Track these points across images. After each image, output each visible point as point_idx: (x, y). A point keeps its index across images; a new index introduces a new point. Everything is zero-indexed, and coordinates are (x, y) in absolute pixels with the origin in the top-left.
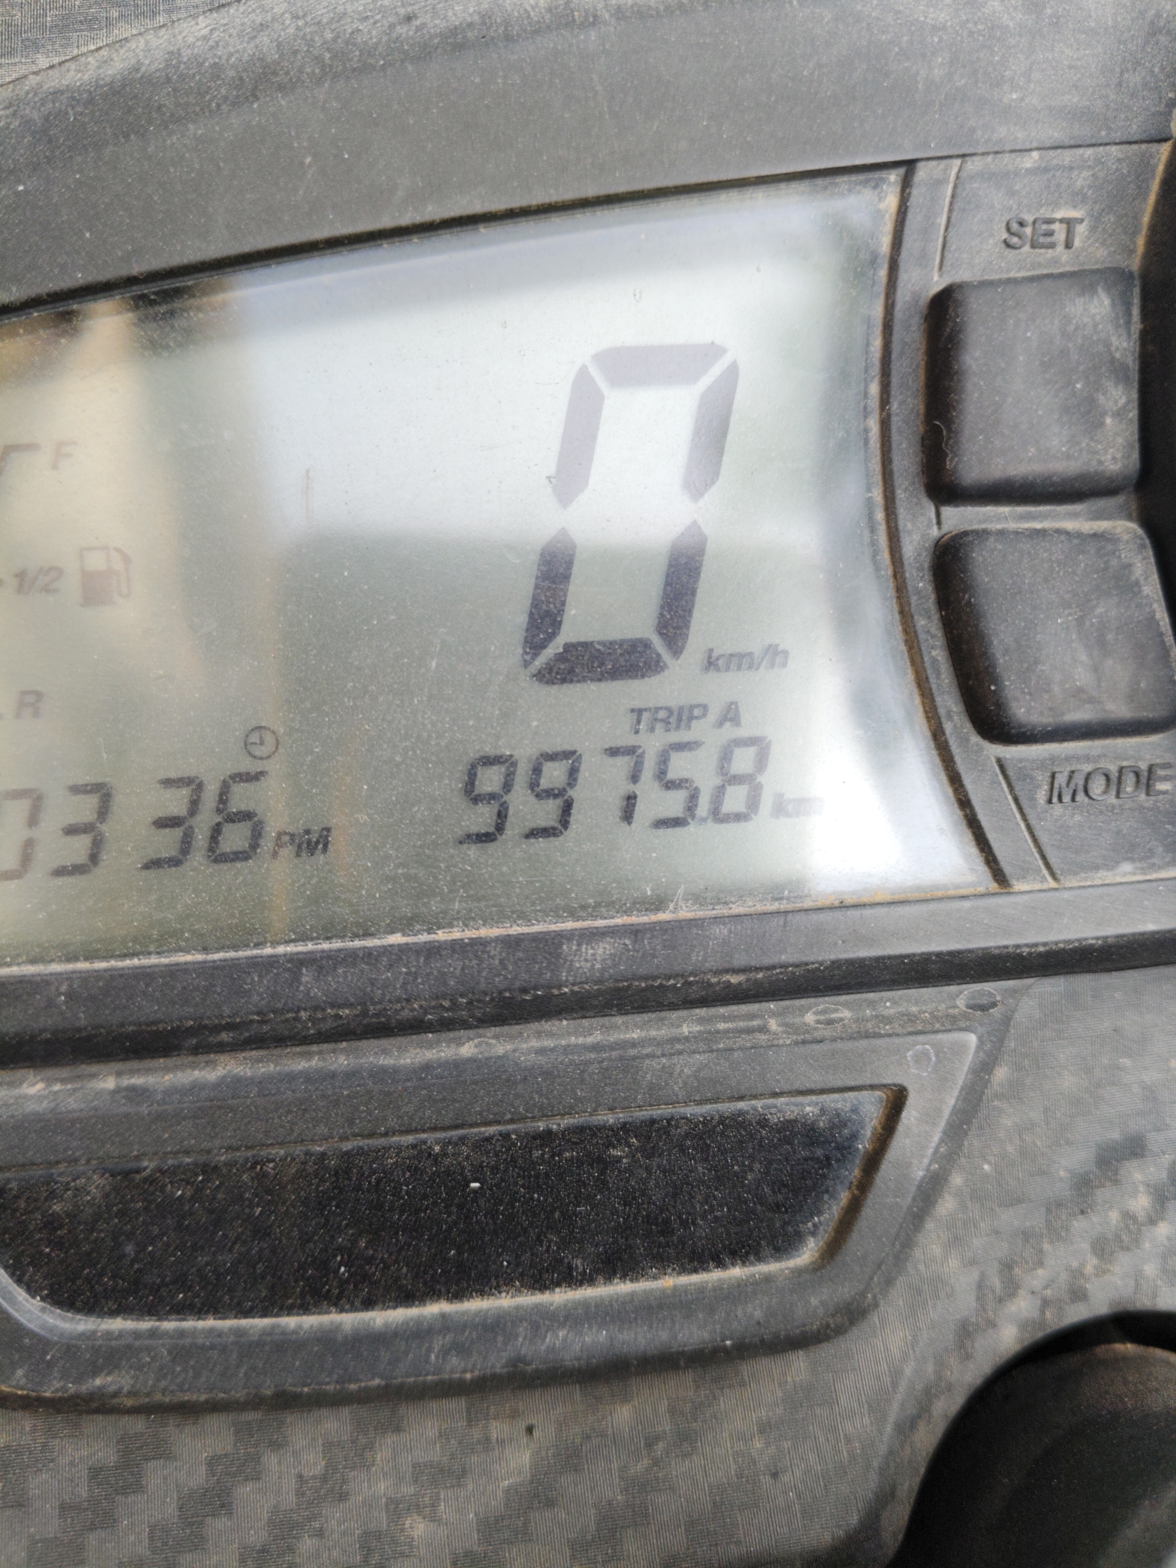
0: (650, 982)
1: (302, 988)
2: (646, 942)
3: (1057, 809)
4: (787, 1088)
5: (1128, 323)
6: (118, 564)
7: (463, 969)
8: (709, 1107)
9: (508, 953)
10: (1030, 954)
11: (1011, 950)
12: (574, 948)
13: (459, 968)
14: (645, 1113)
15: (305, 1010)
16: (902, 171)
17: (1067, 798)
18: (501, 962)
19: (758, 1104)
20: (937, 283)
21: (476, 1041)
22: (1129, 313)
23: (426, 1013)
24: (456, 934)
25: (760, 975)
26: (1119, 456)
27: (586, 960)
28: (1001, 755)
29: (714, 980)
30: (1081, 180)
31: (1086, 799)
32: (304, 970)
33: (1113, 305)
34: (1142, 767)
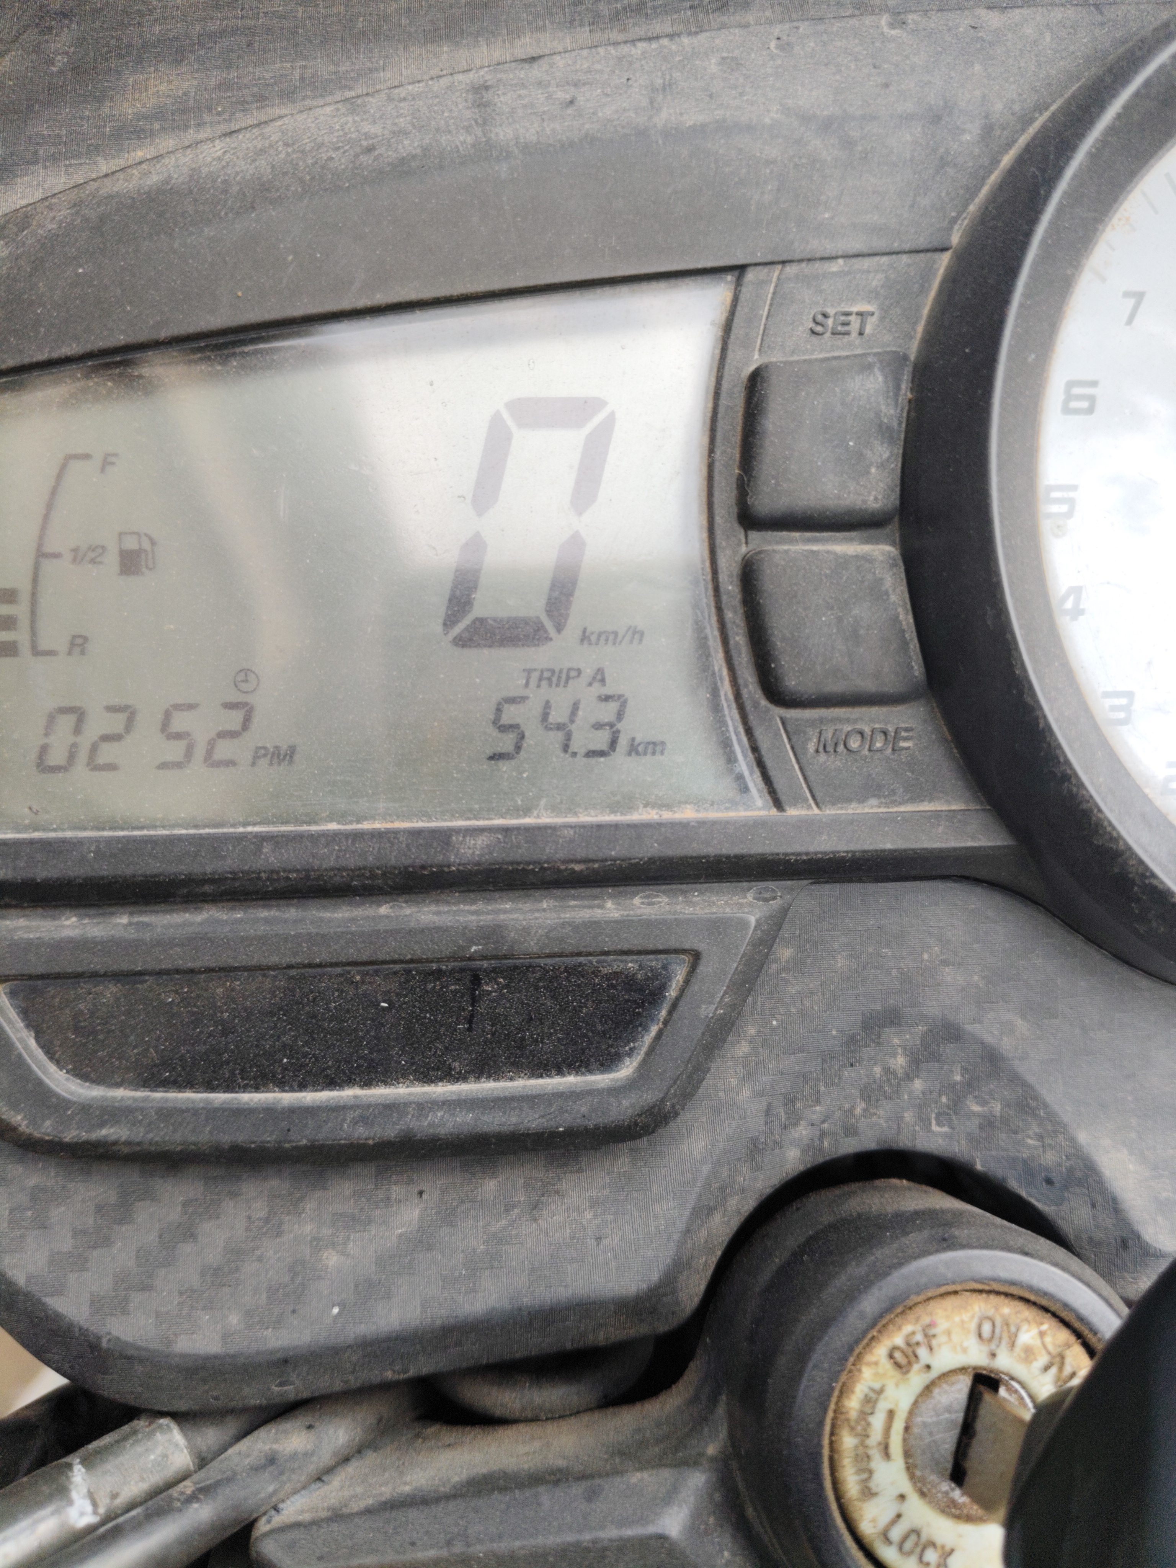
0: (515, 866)
1: (263, 857)
2: (513, 837)
3: (822, 757)
4: (613, 948)
5: (897, 395)
6: (146, 545)
7: (379, 849)
8: (557, 959)
9: (412, 840)
10: (796, 861)
11: (781, 857)
12: (461, 839)
13: (376, 849)
14: (510, 961)
15: (265, 872)
16: (736, 273)
17: (830, 749)
18: (407, 845)
19: (594, 959)
20: (756, 361)
21: (391, 904)
22: (898, 387)
23: (352, 879)
24: (378, 825)
25: (596, 866)
26: (880, 497)
27: (469, 848)
28: (783, 715)
29: (563, 867)
30: (877, 280)
31: (845, 751)
32: (265, 844)
33: (886, 382)
34: (890, 729)
